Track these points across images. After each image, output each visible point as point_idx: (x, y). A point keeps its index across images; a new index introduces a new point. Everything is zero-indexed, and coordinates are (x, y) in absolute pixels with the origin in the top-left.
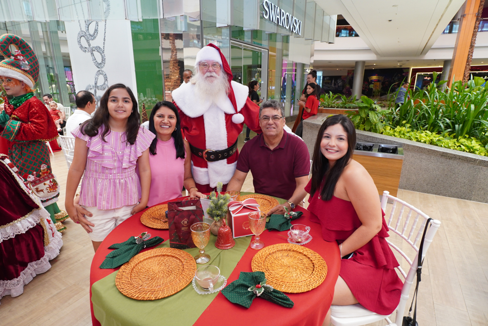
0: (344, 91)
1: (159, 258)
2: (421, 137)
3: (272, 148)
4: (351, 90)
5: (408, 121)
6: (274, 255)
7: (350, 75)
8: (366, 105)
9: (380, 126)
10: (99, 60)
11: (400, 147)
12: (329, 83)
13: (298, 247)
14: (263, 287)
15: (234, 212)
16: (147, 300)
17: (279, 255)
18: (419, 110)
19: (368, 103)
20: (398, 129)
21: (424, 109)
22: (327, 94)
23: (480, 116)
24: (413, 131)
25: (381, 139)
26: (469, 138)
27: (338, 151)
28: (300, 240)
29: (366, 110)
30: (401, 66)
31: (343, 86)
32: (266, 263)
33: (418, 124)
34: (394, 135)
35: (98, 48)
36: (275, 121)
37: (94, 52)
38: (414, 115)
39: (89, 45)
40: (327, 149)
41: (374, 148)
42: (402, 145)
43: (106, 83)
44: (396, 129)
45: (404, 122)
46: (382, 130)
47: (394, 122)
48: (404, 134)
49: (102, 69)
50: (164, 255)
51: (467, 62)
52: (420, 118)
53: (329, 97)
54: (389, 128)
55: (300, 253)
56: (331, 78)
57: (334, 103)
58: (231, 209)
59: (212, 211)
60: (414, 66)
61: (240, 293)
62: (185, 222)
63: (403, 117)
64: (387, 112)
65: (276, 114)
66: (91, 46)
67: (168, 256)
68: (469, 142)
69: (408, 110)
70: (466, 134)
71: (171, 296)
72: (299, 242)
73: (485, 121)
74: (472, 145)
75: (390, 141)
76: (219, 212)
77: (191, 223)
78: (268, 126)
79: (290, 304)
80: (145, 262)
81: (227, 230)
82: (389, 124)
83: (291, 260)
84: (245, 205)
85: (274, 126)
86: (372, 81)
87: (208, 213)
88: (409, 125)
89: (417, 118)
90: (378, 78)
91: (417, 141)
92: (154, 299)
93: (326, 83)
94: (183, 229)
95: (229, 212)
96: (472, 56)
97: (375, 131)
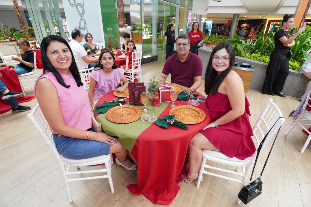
0: (225, 33)
1: (124, 109)
2: (266, 59)
3: (182, 61)
4: (229, 33)
5: (260, 50)
6: (180, 110)
7: (230, 23)
8: (236, 40)
9: (243, 53)
10: (81, 12)
11: (253, 65)
12: (216, 28)
13: (192, 107)
14: (174, 120)
15: (161, 89)
16: (121, 123)
17: (183, 110)
18: (267, 44)
19: (237, 39)
20: (253, 54)
21: (270, 43)
22: (214, 35)
23: (302, 48)
24: (262, 56)
25: (243, 60)
26: (294, 61)
27: (224, 66)
28: (193, 104)
29: (236, 43)
30: (262, 18)
31: (225, 31)
32: (176, 113)
33: (265, 52)
34: (251, 58)
35: (80, 4)
36: (184, 46)
37: (78, 7)
38: (264, 46)
39: (75, 2)
40: (217, 66)
41: (237, 65)
42: (254, 64)
43: (86, 26)
44: (252, 55)
45: (257, 51)
46: (244, 55)
47: (252, 51)
48: (256, 58)
49: (83, 17)
50: (127, 108)
51: (304, 16)
52: (267, 49)
53: (215, 37)
54: (248, 54)
55: (193, 109)
56: (218, 25)
57: (218, 40)
58: (160, 88)
59: (150, 89)
60: (270, 18)
61: (163, 123)
62: (137, 92)
63: (257, 48)
64: (248, 45)
65: (185, 42)
66: (76, 3)
67: (129, 108)
68: (293, 63)
69: (260, 44)
70: (292, 59)
71: (132, 122)
72: (193, 105)
73: (304, 51)
74: (295, 65)
75: (248, 61)
76: (153, 89)
77: (140, 93)
78: (180, 49)
79: (186, 128)
80: (118, 110)
81: (157, 97)
82: (249, 52)
83: (188, 112)
84: (166, 87)
85: (183, 49)
86: (243, 27)
87: (148, 90)
88: (260, 53)
89: (266, 49)
90: (247, 25)
91: (263, 62)
92: (124, 123)
93: (214, 28)
94: (136, 96)
95: (159, 89)
96: (307, 12)
97: (240, 56)
